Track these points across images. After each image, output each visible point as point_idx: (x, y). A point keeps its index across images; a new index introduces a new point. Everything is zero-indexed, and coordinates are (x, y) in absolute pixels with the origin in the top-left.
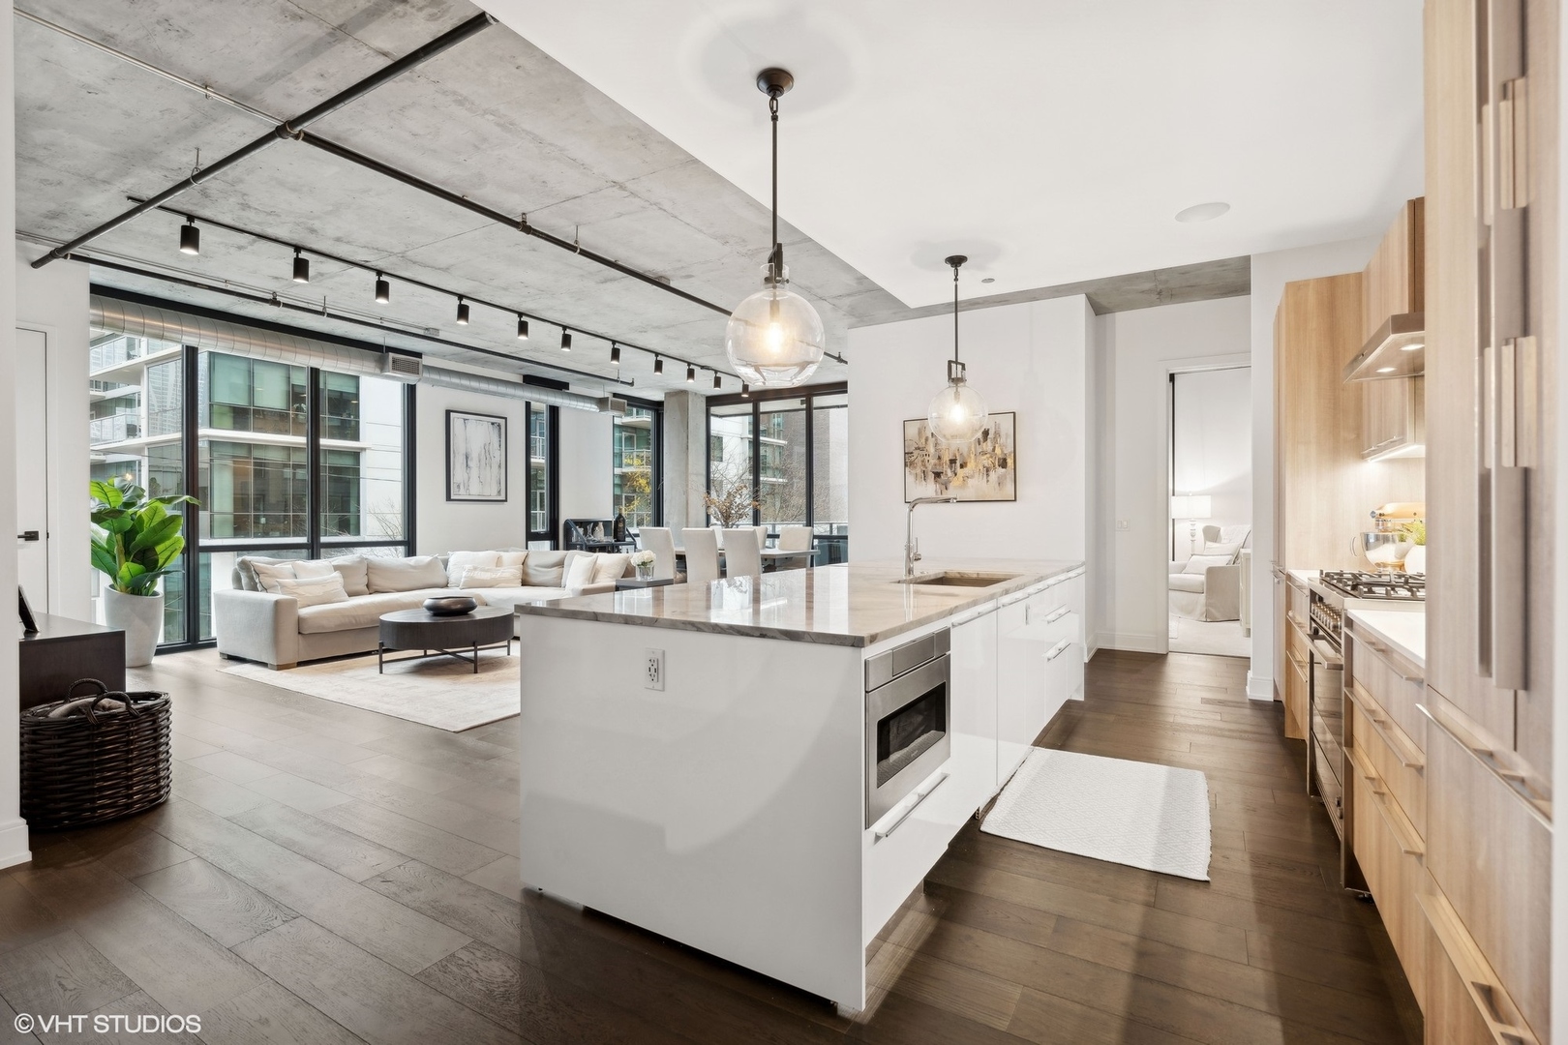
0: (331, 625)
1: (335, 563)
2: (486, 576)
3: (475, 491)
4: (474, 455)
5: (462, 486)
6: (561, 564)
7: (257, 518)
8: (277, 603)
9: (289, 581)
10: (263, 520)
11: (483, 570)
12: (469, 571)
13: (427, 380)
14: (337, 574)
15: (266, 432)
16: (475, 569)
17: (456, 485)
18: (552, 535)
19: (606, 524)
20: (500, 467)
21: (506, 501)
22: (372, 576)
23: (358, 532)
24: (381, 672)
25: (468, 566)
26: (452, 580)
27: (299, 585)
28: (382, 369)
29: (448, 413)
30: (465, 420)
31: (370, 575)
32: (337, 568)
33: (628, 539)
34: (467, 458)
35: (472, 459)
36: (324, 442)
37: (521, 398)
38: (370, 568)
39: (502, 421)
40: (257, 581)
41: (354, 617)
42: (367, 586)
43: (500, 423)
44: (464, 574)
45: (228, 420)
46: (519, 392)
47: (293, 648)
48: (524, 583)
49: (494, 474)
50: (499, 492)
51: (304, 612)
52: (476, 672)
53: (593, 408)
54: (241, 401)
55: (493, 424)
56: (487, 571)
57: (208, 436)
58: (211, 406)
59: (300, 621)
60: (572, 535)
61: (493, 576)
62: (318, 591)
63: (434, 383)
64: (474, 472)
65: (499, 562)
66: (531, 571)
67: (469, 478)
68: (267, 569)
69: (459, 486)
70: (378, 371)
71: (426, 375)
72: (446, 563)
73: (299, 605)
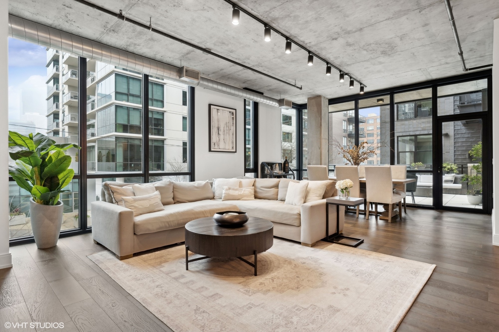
0: (154, 228)
1: (156, 185)
2: (236, 193)
3: (222, 147)
4: (222, 129)
5: (216, 144)
6: (277, 186)
7: (131, 164)
8: (121, 214)
9: (129, 198)
10: (133, 165)
11: (234, 189)
12: (227, 190)
13: (202, 85)
14: (157, 193)
15: (133, 133)
16: (229, 189)
17: (213, 144)
18: (255, 170)
19: (280, 164)
20: (233, 134)
21: (236, 152)
22: (176, 193)
23: (163, 170)
24: (187, 269)
25: (226, 187)
26: (217, 195)
27: (135, 200)
28: (180, 77)
29: (210, 105)
30: (218, 109)
31: (175, 192)
32: (157, 188)
33: (290, 172)
34: (218, 129)
35: (220, 130)
36: (151, 136)
37: (241, 97)
38: (175, 188)
39: (234, 111)
40: (113, 197)
41: (168, 222)
42: (173, 198)
43: (233, 111)
44: (224, 192)
45: (121, 129)
46: (241, 94)
47: (131, 244)
48: (256, 197)
49: (230, 138)
50: (233, 147)
51: (138, 219)
52: (256, 275)
53: (276, 104)
54: (126, 123)
55: (230, 112)
56: (236, 190)
57: (115, 135)
58: (116, 124)
59: (135, 226)
60: (265, 170)
61: (240, 193)
62: (146, 204)
63: (206, 87)
64: (222, 137)
65: (240, 185)
66: (258, 190)
67: (219, 140)
68: (118, 189)
69: (215, 144)
70: (178, 78)
71: (201, 82)
72: (212, 184)
73: (134, 215)
